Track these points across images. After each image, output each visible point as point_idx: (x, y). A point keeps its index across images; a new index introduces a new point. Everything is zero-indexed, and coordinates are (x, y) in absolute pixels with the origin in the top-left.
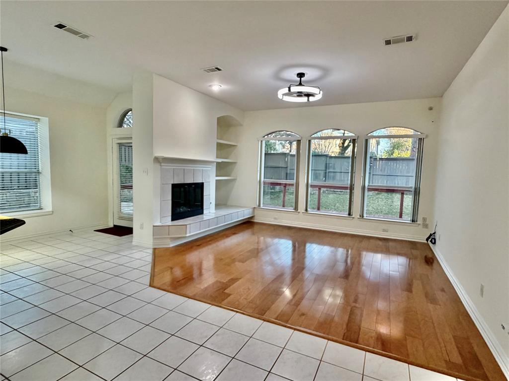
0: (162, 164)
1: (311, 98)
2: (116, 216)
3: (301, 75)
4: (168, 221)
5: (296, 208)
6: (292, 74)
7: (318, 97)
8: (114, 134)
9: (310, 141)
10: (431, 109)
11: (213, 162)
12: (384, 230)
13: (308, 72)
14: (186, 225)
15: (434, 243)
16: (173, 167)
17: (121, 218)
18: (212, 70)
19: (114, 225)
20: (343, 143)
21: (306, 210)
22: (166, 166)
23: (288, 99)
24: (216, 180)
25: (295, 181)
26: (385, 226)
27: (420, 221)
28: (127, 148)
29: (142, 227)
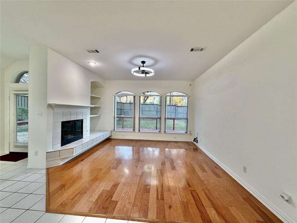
0: (54, 109)
1: (147, 75)
2: (12, 145)
3: (143, 62)
4: (58, 146)
5: (134, 130)
6: (138, 61)
7: (151, 75)
8: (12, 87)
9: (140, 97)
10: (190, 85)
11: (89, 107)
12: (175, 138)
13: (147, 61)
14: (73, 148)
15: (197, 142)
16: (62, 111)
17: (16, 147)
18: (93, 52)
19: (10, 152)
20: (145, 98)
21: (139, 131)
22: (57, 110)
23: (135, 74)
24: (90, 117)
25: (133, 116)
26: (175, 136)
27: (188, 133)
28: (23, 98)
29: (36, 154)
